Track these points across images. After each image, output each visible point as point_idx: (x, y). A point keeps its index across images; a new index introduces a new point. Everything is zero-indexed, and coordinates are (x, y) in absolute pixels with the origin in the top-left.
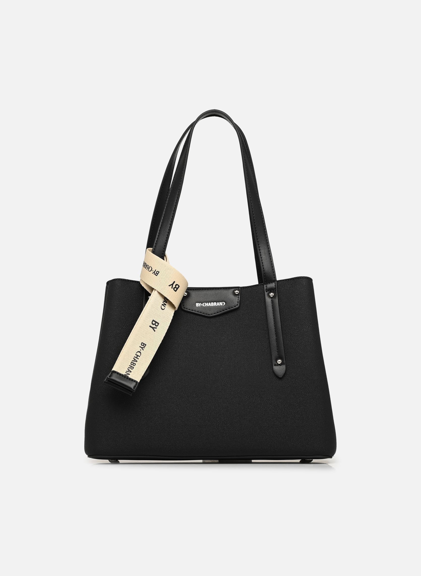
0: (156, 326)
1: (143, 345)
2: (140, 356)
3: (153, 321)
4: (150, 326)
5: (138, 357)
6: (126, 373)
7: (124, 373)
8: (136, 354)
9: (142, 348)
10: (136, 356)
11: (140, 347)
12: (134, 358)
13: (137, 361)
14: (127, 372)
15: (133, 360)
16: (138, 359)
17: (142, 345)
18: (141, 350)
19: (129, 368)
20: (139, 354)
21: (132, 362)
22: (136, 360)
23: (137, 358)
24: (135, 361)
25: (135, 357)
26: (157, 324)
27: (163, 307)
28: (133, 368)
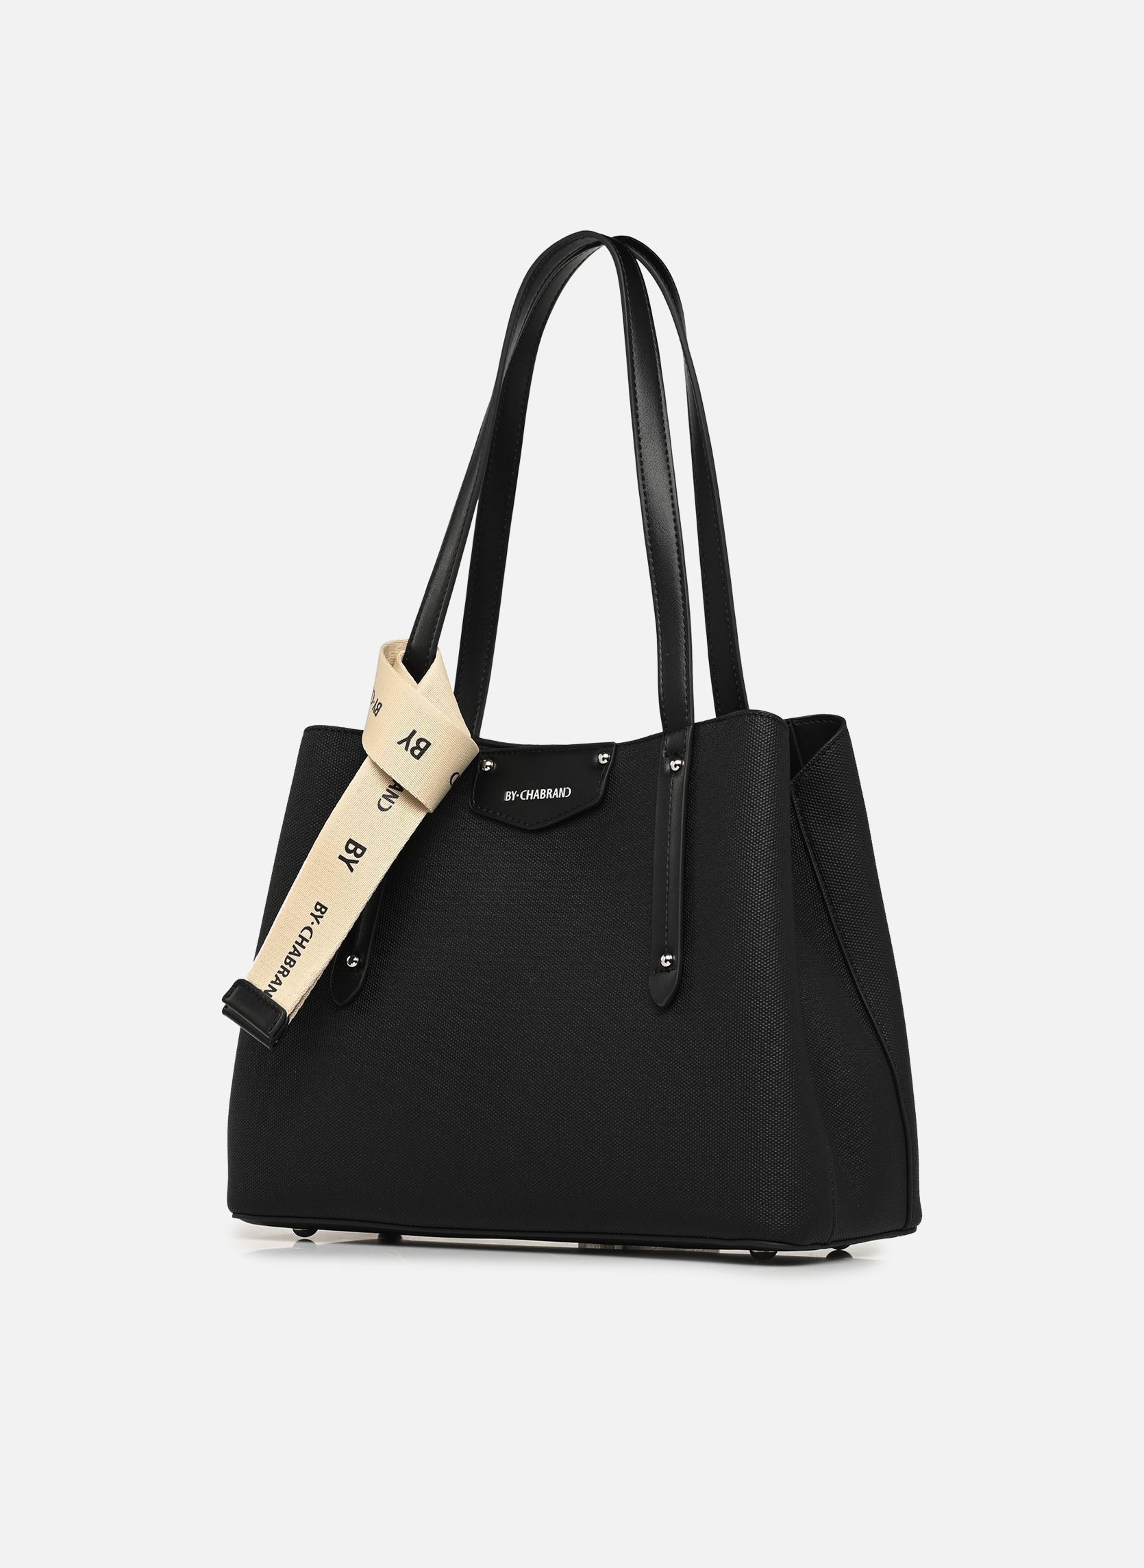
0: (358, 856)
1: (321, 909)
2: (307, 941)
3: (351, 841)
4: (341, 857)
5: (304, 943)
6: (269, 986)
7: (263, 987)
8: (301, 934)
9: (316, 917)
10: (300, 940)
11: (312, 914)
12: (294, 946)
13: (299, 955)
14: (271, 984)
15: (292, 950)
16: (304, 947)
17: (317, 910)
18: (312, 923)
19: (279, 972)
20: (306, 934)
21: (288, 957)
22: (298, 951)
23: (301, 945)
24: (295, 955)
25: (297, 942)
26: (359, 851)
27: (385, 804)
28: (288, 972)
